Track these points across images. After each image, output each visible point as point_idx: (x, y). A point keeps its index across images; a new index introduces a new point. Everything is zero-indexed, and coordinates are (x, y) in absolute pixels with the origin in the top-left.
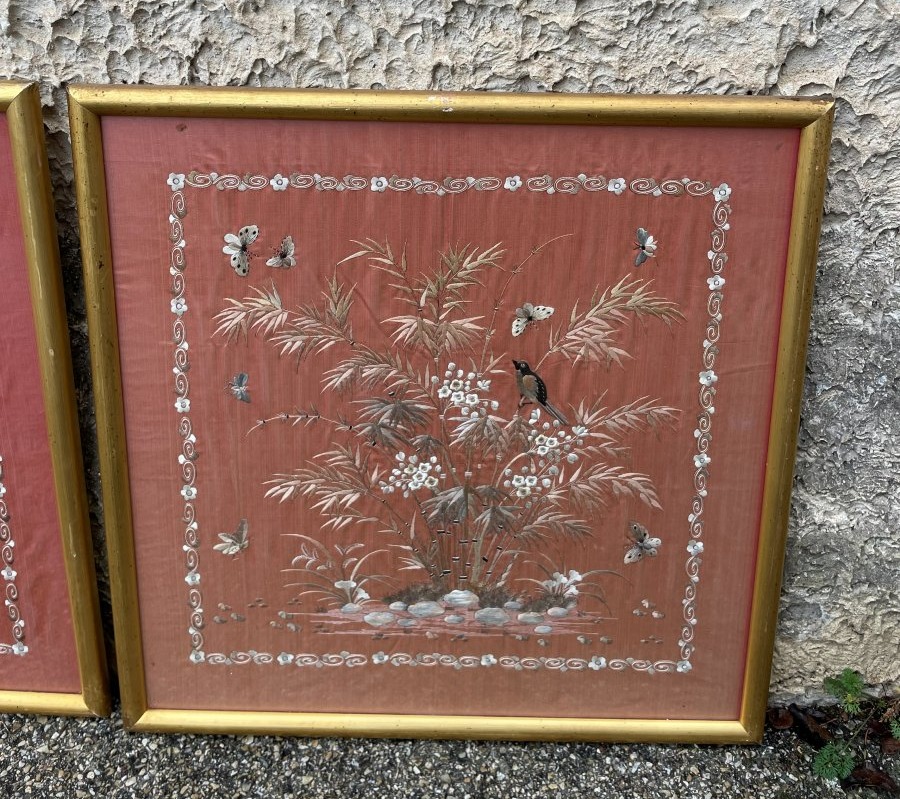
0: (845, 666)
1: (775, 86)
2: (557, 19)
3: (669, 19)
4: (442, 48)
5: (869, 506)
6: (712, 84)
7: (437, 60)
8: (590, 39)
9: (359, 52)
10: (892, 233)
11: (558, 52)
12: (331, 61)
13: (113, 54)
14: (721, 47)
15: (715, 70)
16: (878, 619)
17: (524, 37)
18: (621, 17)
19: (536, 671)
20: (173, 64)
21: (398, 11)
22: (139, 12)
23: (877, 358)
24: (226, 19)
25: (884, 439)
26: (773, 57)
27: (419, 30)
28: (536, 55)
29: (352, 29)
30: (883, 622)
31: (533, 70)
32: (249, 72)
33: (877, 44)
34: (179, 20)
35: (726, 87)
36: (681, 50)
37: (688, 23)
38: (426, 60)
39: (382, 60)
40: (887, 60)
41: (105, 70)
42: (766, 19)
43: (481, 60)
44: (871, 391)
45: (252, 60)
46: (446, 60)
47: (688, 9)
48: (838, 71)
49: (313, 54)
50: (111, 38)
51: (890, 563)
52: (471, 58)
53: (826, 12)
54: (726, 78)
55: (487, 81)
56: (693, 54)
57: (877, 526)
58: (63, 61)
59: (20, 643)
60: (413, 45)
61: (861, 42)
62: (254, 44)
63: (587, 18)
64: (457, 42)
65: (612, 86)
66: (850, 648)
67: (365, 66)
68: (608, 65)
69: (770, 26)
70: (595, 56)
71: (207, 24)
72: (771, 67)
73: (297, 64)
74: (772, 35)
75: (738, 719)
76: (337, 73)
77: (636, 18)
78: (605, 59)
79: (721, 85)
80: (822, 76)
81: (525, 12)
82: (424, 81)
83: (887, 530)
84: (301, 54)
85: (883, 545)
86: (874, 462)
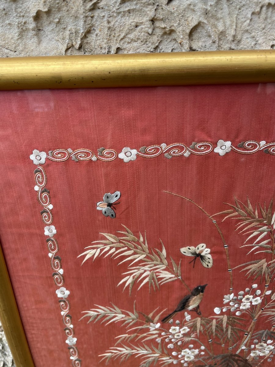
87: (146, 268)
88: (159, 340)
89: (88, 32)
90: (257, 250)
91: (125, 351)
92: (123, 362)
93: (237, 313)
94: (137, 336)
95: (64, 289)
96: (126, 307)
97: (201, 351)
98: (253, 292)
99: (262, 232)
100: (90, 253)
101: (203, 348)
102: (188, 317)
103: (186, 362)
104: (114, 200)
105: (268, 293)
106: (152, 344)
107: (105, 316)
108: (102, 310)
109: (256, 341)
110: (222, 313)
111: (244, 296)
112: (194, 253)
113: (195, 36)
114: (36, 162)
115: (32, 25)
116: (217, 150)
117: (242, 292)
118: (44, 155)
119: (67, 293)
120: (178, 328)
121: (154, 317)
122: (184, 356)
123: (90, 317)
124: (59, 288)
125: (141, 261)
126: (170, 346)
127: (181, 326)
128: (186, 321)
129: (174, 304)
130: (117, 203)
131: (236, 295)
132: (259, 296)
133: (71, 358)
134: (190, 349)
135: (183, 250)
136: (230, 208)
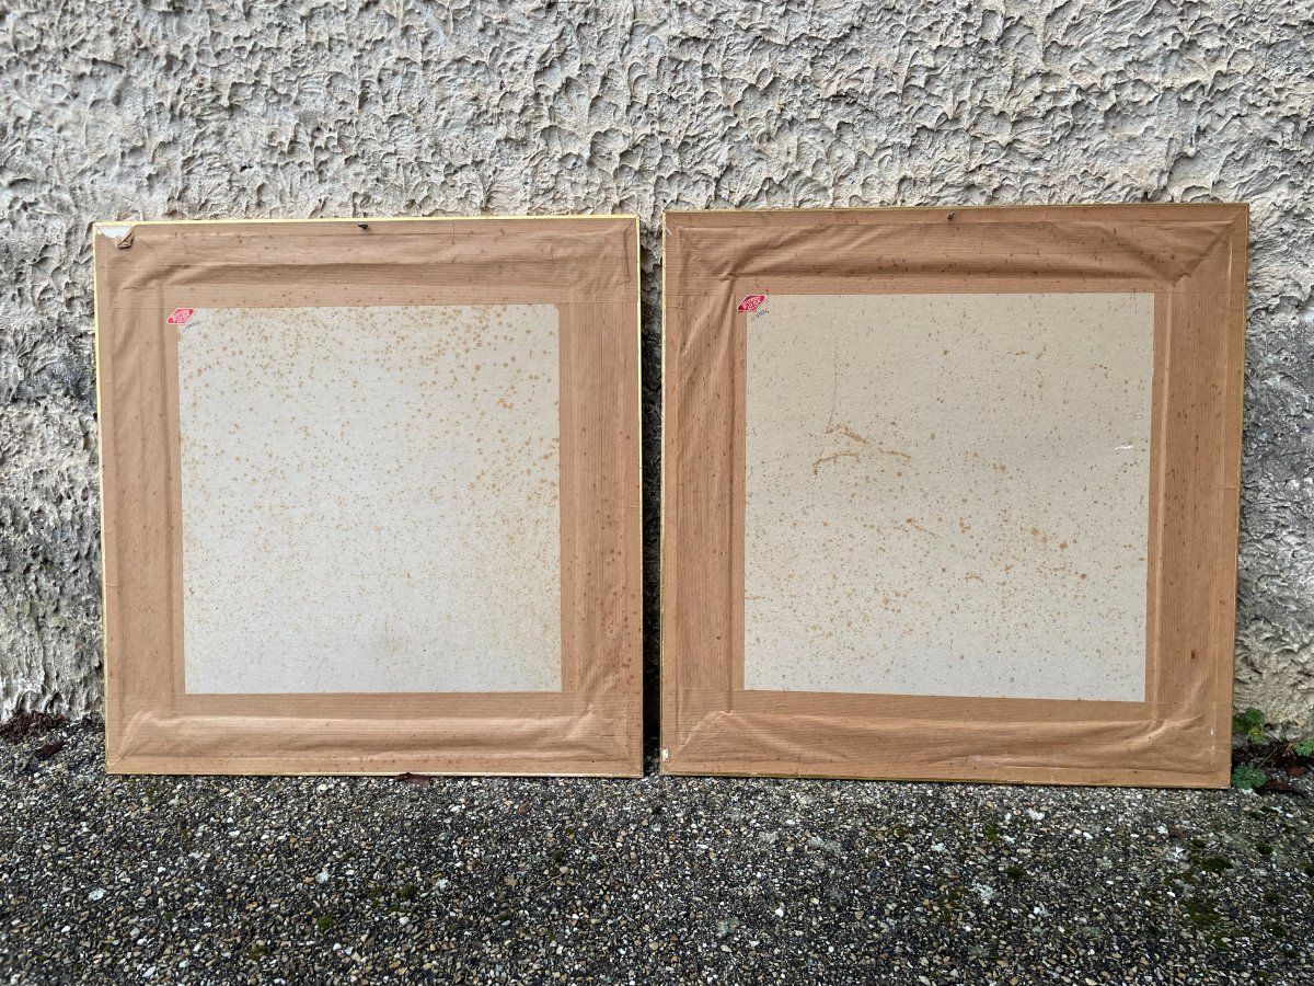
0: (1248, 706)
1: (1165, 188)
2: (997, 138)
3: (1083, 136)
4: (906, 166)
5: (1259, 546)
6: (1116, 188)
7: (903, 174)
8: (1022, 154)
9: (842, 171)
10: (1263, 313)
11: (998, 165)
12: (821, 178)
13: (659, 178)
14: (1123, 158)
15: (1118, 176)
16: (1273, 658)
17: (971, 153)
18: (1046, 135)
20: (702, 185)
21: (874, 137)
22: (684, 143)
23: (1258, 418)
24: (745, 148)
25: (1268, 487)
26: (1163, 164)
27: (890, 151)
28: (980, 167)
29: (838, 153)
30: (1278, 662)
31: (978, 179)
32: (758, 189)
33: (1241, 154)
34: (711, 150)
35: (1127, 189)
36: (1091, 161)
37: (1097, 140)
38: (894, 175)
39: (859, 177)
40: (1251, 168)
41: (652, 191)
42: (1157, 134)
43: (936, 173)
44: (1255, 446)
45: (763, 179)
46: (910, 174)
47: (1096, 129)
48: (1213, 176)
49: (808, 173)
50: (660, 166)
51: (1280, 599)
52: (929, 172)
53: (1202, 128)
54: (1127, 182)
55: (941, 190)
56: (1101, 164)
57: (1267, 565)
58: (623, 185)
60: (885, 162)
61: (1229, 152)
62: (765, 167)
63: (1020, 137)
64: (918, 160)
65: (1038, 192)
66: (1251, 686)
67: (846, 183)
68: (1035, 174)
69: (1159, 139)
70: (1025, 167)
71: (734, 151)
72: (1162, 172)
73: (795, 182)
74: (1163, 146)
76: (825, 189)
77: (1057, 136)
78: (1033, 169)
79: (1123, 188)
80: (1201, 181)
81: (972, 133)
82: (890, 194)
83: (1277, 567)
84: (799, 173)
85: (1274, 584)
86: (1263, 507)
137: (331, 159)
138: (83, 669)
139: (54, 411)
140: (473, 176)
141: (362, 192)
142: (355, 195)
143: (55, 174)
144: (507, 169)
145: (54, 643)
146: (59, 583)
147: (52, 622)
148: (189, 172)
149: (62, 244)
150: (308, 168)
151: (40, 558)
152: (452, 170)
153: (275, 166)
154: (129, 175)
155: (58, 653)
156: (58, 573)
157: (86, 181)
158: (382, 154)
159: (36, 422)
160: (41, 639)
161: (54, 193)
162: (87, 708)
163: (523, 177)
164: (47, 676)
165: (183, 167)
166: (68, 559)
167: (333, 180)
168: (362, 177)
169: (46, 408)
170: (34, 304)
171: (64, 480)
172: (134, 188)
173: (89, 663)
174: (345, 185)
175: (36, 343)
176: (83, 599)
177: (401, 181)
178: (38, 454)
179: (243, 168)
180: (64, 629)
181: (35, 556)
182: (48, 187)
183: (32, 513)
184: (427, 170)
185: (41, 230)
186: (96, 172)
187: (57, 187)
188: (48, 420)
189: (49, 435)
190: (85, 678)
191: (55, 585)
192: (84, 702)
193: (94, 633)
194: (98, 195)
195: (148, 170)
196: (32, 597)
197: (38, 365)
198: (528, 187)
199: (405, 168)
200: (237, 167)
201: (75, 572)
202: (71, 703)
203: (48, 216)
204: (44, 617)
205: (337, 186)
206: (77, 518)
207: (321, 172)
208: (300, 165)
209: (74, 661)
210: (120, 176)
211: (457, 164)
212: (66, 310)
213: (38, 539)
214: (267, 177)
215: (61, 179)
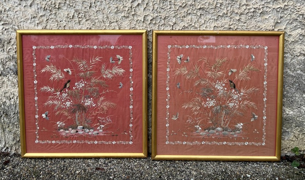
0: (295, 146)
1: (274, 29)
2: (236, 18)
3: (255, 18)
4: (215, 23)
5: (297, 110)
7: (215, 25)
8: (241, 21)
9: (201, 24)
10: (296, 56)
11: (236, 24)
12: (196, 26)
13: (159, 25)
14: (264, 23)
15: (263, 26)
16: (301, 135)
17: (230, 21)
18: (247, 18)
19: (234, 145)
20: (169, 27)
21: (208, 17)
22: (165, 18)
23: (295, 80)
24: (179, 19)
25: (298, 96)
26: (273, 24)
27: (212, 20)
28: (232, 24)
29: (200, 20)
30: (302, 136)
31: (232, 27)
32: (182, 28)
33: (290, 22)
34: (171, 19)
35: (265, 30)
36: (257, 23)
37: (258, 19)
38: (213, 25)
39: (205, 26)
40: (292, 25)
41: (157, 28)
42: (272, 18)
43: (222, 25)
44: (295, 87)
45: (183, 26)
46: (216, 25)
47: (258, 16)
48: (284, 27)
49: (193, 25)
50: (159, 23)
51: (302, 122)
52: (221, 25)
53: (282, 16)
54: (265, 28)
55: (223, 29)
56: (259, 24)
57: (299, 114)
58: (151, 26)
59: (131, 141)
60: (211, 23)
61: (288, 22)
62: (183, 23)
63: (241, 18)
64: (218, 22)
65: (245, 30)
66: (296, 142)
67: (202, 27)
68: (245, 26)
69: (272, 19)
70: (242, 24)
71: (176, 20)
72: (273, 26)
73: (190, 26)
74: (273, 21)
75: (275, 156)
76: (197, 28)
77: (249, 18)
78: (244, 25)
79: (264, 29)
80: (281, 28)
81: (231, 17)
82: (212, 29)
83: (301, 115)
84: (191, 24)
85: (300, 118)
86: (297, 101)
87: (56, 75)
88: (60, 98)
89: (46, 26)
90: (81, 70)
91: (51, 102)
92: (50, 107)
93: (79, 89)
94: (54, 97)
95: (36, 81)
96: (51, 87)
97: (71, 103)
98: (82, 82)
99: (81, 66)
100: (43, 71)
101: (72, 101)
102: (67, 91)
103: (67, 107)
104: (49, 57)
105: (86, 82)
106: (58, 99)
107: (46, 90)
108: (45, 88)
109: (85, 99)
110: (75, 89)
111: (80, 83)
112: (67, 71)
113: (65, 27)
114: (34, 49)
115: (37, 25)
116: (70, 47)
117: (79, 82)
118: (35, 47)
119: (37, 82)
120: (64, 94)
121: (58, 90)
122: (66, 105)
123: (42, 90)
124: (35, 80)
125: (55, 73)
126: (63, 100)
127: (65, 93)
128: (66, 92)
129: (63, 86)
130: (50, 58)
131: (78, 83)
132: (84, 83)
133: (36, 105)
134: (68, 102)
135: (65, 70)
136: (74, 59)
137: (82, 20)
138: (14, 141)
139: (10, 78)
140: (116, 24)
141: (89, 27)
142: (88, 28)
143: (14, 22)
144: (124, 22)
145: (7, 135)
146: (9, 120)
147: (7, 130)
148: (48, 22)
149: (15, 38)
150: (76, 22)
151: (5, 114)
152: (111, 23)
153: (69, 21)
154: (32, 23)
155: (8, 137)
156: (9, 117)
157: (22, 24)
158: (94, 19)
159: (6, 80)
160: (4, 134)
161: (13, 26)
162: (15, 151)
163: (128, 25)
164: (5, 143)
165: (46, 21)
166: (12, 114)
167: (82, 25)
168: (89, 24)
169: (8, 77)
170: (7, 52)
171: (12, 94)
172: (33, 26)
173: (16, 139)
174: (85, 26)
175: (6, 62)
176: (16, 124)
177: (99, 25)
178: (5, 88)
179: (61, 21)
180: (10, 131)
181: (3, 113)
182: (12, 25)
183: (3, 102)
184: (105, 22)
185: (9, 35)
186: (24, 22)
187: (14, 25)
188: (9, 80)
189: (9, 84)
190: (15, 143)
191: (8, 120)
192: (14, 149)
193: (18, 132)
194: (25, 27)
195: (37, 22)
196: (2, 123)
197: (7, 67)
198: (129, 27)
199: (100, 22)
200: (59, 21)
201: (14, 117)
202: (11, 149)
203: (12, 32)
204: (5, 128)
205: (83, 26)
206: (15, 103)
207: (79, 23)
208: (75, 21)
209: (12, 139)
210: (30, 23)
211: (112, 21)
212: (15, 54)
213: (4, 109)
214: (66, 24)
215: (15, 23)
